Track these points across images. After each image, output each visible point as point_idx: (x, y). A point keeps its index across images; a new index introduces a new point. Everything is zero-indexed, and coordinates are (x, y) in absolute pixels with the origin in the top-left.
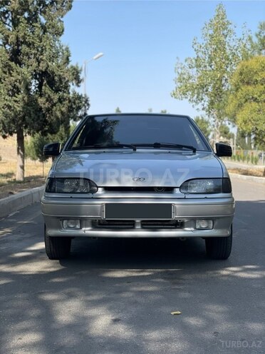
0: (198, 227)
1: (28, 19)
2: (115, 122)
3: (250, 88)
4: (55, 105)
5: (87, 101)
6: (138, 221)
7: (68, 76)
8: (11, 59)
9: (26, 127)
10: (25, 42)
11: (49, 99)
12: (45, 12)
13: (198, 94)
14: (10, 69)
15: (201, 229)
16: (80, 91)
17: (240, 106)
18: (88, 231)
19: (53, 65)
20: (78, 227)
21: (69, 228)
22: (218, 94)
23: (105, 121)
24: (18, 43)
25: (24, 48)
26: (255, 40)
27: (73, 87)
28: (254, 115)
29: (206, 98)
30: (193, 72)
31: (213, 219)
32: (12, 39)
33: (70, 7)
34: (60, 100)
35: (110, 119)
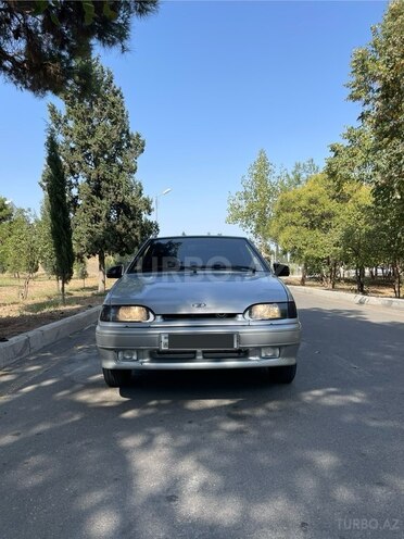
0: (263, 355)
1: (108, 161)
2: (178, 244)
3: (290, 215)
4: (130, 230)
5: (157, 227)
6: (199, 350)
7: (141, 206)
8: (94, 193)
9: (106, 249)
10: (104, 179)
11: (125, 225)
12: (121, 155)
13: (247, 220)
14: (93, 201)
15: (267, 358)
16: (151, 218)
17: (282, 229)
18: (147, 364)
19: (128, 198)
20: (135, 358)
21: (124, 359)
22: (263, 220)
23: (170, 243)
24: (98, 180)
25: (104, 184)
26: (292, 177)
27: (145, 216)
28: (293, 236)
29: (254, 223)
30: (242, 203)
31: (280, 347)
32: (94, 176)
33: (143, 151)
34: (134, 226)
35: (174, 241)
